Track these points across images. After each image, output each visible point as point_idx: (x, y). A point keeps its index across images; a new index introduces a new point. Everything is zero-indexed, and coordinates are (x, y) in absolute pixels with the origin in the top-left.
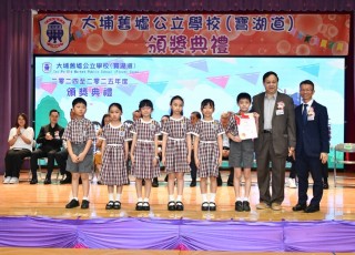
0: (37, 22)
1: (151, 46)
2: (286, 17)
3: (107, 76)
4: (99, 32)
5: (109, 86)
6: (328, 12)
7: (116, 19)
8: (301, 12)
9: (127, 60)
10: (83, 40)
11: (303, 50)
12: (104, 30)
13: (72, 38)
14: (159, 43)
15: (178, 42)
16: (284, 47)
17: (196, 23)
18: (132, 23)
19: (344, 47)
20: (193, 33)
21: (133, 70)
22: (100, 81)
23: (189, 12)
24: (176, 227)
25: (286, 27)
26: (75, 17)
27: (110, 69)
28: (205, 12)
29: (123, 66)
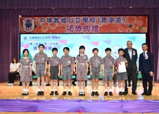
0: (21, 20)
1: (67, 30)
2: (122, 17)
3: (50, 42)
4: (46, 24)
5: (51, 46)
6: (138, 15)
7: (53, 19)
8: (128, 15)
9: (58, 35)
10: (40, 27)
11: (129, 31)
12: (49, 23)
13: (35, 27)
14: (70, 28)
15: (79, 28)
16: (121, 29)
17: (85, 20)
18: (60, 20)
19: (145, 29)
20: (84, 24)
21: (60, 39)
22: (47, 44)
23: (82, 16)
24: (78, 103)
25: (122, 21)
26: (37, 18)
27: (51, 39)
28: (89, 16)
29: (56, 38)
